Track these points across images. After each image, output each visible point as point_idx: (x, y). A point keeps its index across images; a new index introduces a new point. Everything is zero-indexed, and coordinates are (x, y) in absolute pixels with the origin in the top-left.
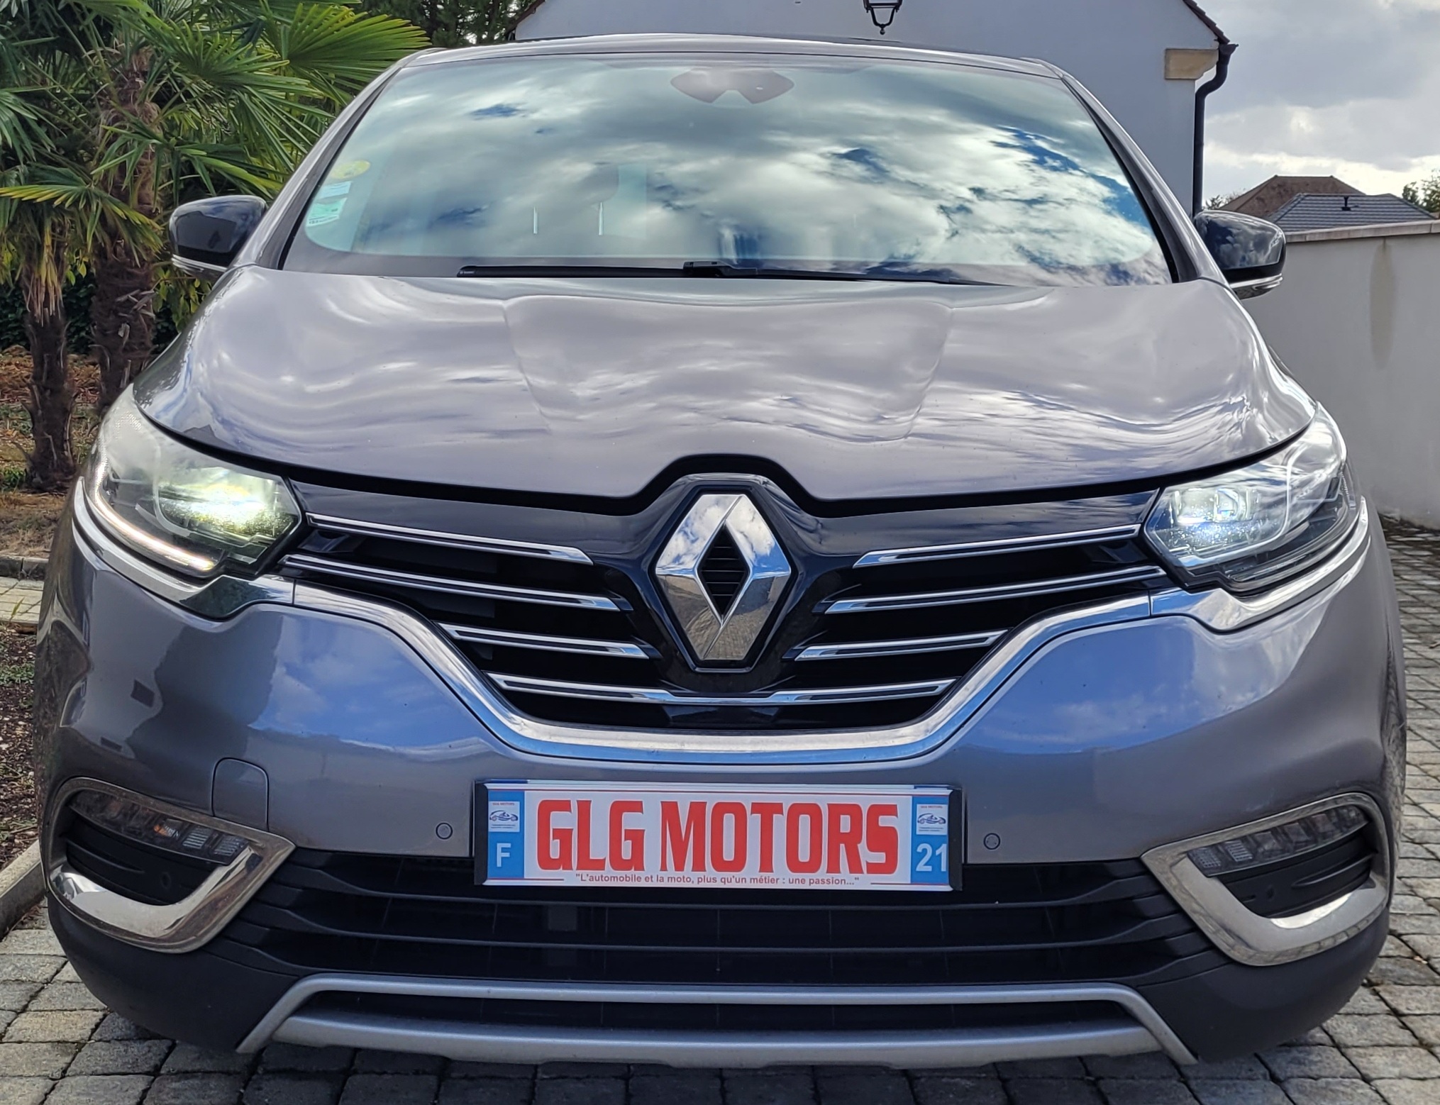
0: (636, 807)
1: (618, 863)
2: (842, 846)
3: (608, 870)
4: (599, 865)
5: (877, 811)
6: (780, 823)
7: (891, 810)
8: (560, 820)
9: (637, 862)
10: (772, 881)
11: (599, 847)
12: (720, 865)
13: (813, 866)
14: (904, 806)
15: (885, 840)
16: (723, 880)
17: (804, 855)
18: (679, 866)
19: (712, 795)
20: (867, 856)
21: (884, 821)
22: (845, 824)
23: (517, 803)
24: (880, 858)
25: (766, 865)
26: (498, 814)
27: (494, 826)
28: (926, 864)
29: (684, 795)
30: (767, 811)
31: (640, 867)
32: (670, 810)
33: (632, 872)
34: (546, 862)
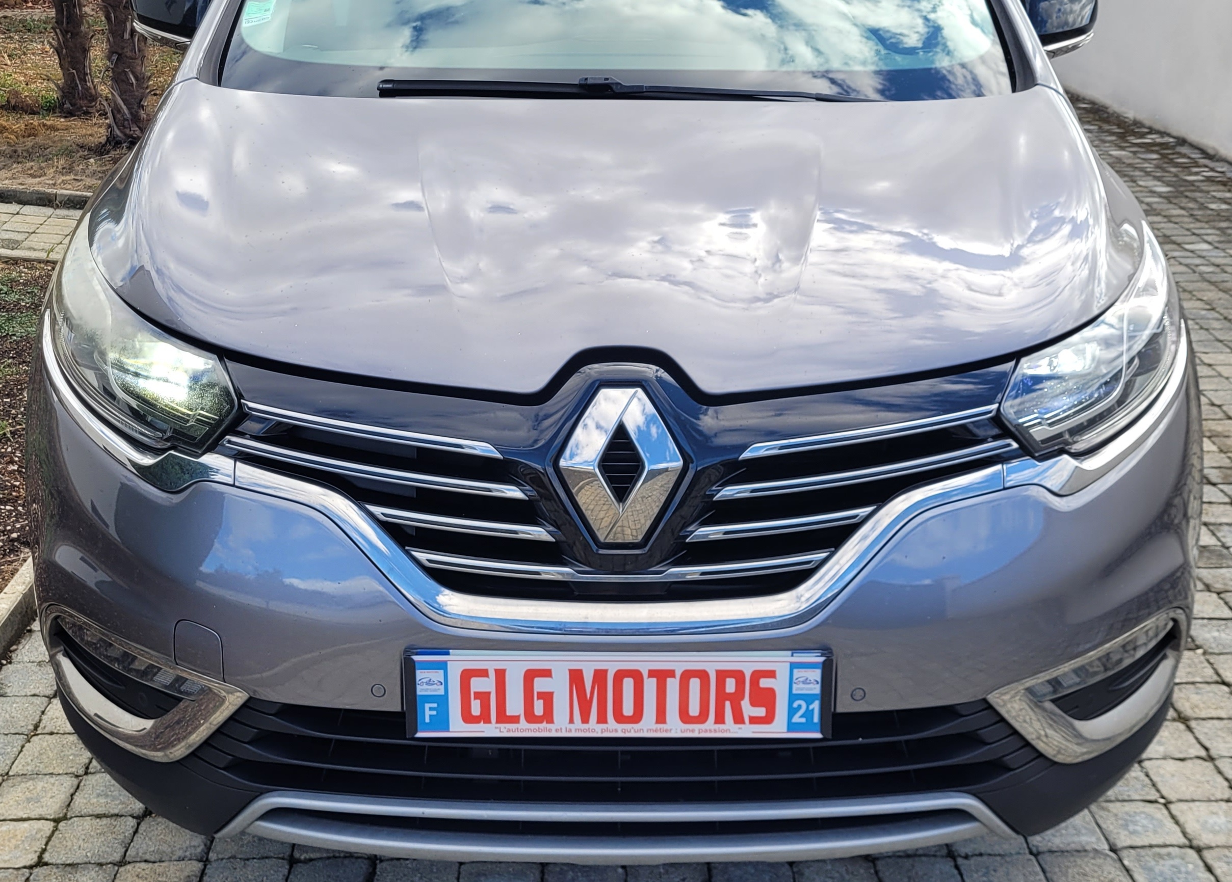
0: (547, 673)
1: (531, 717)
2: (728, 704)
3: (523, 723)
4: (515, 719)
5: (757, 675)
6: (673, 686)
7: (771, 674)
8: (478, 685)
9: (548, 716)
10: (666, 731)
11: (515, 705)
12: (620, 718)
13: (702, 718)
14: (783, 671)
15: (766, 698)
16: (624, 731)
17: (694, 709)
18: (585, 719)
19: (613, 662)
20: (748, 710)
21: (764, 683)
22: (730, 685)
23: (442, 672)
24: (761, 712)
25: (661, 717)
26: (424, 680)
27: (421, 690)
28: (802, 716)
29: (588, 663)
30: (662, 676)
31: (550, 720)
32: (576, 677)
33: (544, 725)
34: (468, 717)
